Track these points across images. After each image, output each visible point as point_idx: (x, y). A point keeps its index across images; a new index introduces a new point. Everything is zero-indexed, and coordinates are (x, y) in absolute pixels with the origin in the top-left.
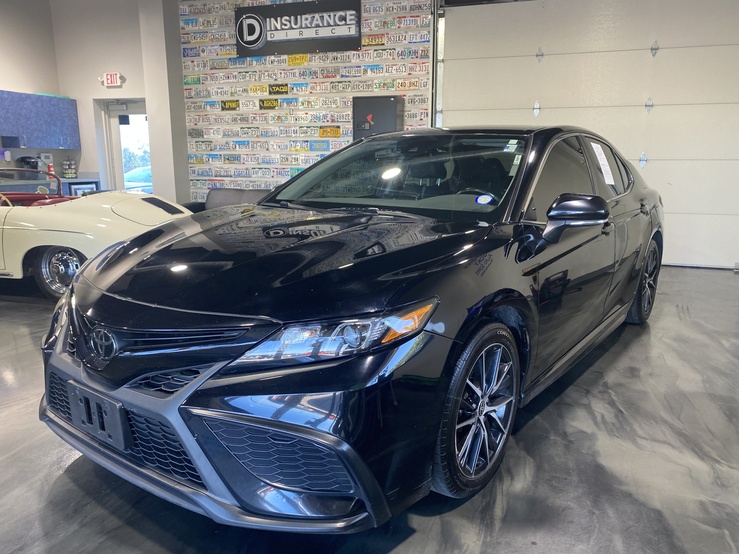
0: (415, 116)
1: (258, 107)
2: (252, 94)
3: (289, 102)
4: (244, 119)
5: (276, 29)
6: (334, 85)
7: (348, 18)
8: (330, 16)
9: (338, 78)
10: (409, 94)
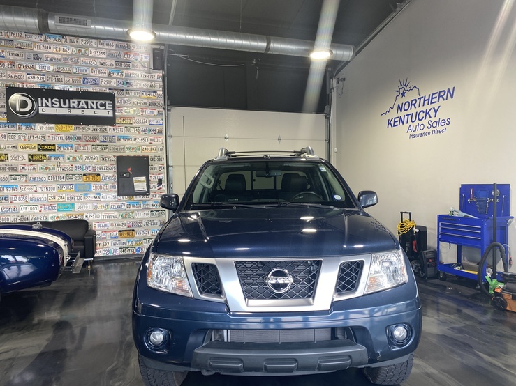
0: (155, 168)
1: (27, 160)
2: (21, 150)
3: (57, 157)
4: (12, 168)
5: (47, 106)
6: (94, 147)
7: (107, 105)
8: (93, 103)
9: (98, 142)
10: (151, 155)
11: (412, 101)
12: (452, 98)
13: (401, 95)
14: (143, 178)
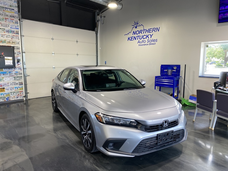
0: (16, 53)
11: (140, 31)
12: (158, 31)
13: (135, 28)
14: (11, 58)
